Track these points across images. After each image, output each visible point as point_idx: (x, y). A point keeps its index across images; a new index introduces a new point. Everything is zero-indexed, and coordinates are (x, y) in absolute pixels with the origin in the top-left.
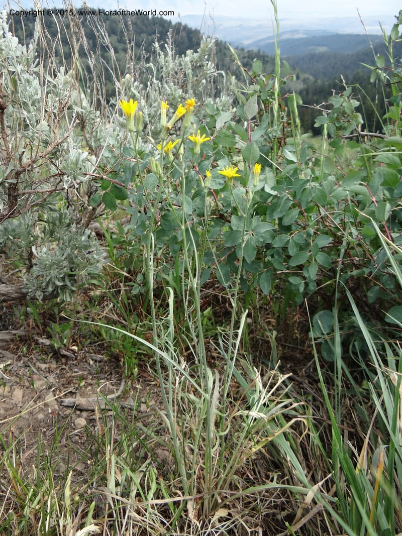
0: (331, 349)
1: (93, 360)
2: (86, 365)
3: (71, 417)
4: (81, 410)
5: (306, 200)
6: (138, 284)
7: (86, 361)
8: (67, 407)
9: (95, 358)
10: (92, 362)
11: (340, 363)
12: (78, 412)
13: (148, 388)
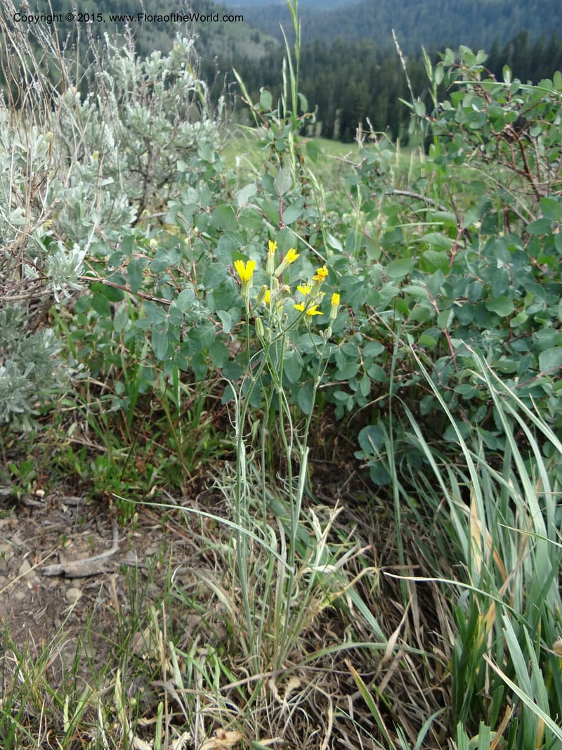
0: (385, 470)
1: (66, 505)
2: (58, 513)
3: (60, 590)
4: (71, 579)
5: (357, 303)
6: (118, 396)
7: (57, 508)
8: (52, 577)
9: (68, 502)
10: (65, 509)
11: (397, 487)
12: (68, 582)
13: (149, 534)
